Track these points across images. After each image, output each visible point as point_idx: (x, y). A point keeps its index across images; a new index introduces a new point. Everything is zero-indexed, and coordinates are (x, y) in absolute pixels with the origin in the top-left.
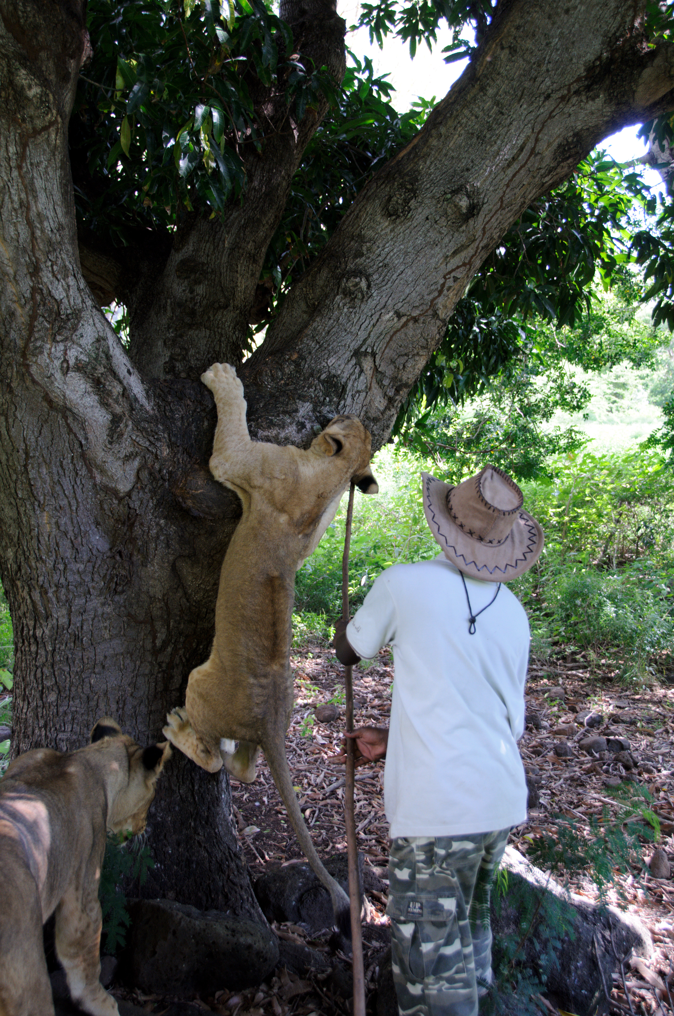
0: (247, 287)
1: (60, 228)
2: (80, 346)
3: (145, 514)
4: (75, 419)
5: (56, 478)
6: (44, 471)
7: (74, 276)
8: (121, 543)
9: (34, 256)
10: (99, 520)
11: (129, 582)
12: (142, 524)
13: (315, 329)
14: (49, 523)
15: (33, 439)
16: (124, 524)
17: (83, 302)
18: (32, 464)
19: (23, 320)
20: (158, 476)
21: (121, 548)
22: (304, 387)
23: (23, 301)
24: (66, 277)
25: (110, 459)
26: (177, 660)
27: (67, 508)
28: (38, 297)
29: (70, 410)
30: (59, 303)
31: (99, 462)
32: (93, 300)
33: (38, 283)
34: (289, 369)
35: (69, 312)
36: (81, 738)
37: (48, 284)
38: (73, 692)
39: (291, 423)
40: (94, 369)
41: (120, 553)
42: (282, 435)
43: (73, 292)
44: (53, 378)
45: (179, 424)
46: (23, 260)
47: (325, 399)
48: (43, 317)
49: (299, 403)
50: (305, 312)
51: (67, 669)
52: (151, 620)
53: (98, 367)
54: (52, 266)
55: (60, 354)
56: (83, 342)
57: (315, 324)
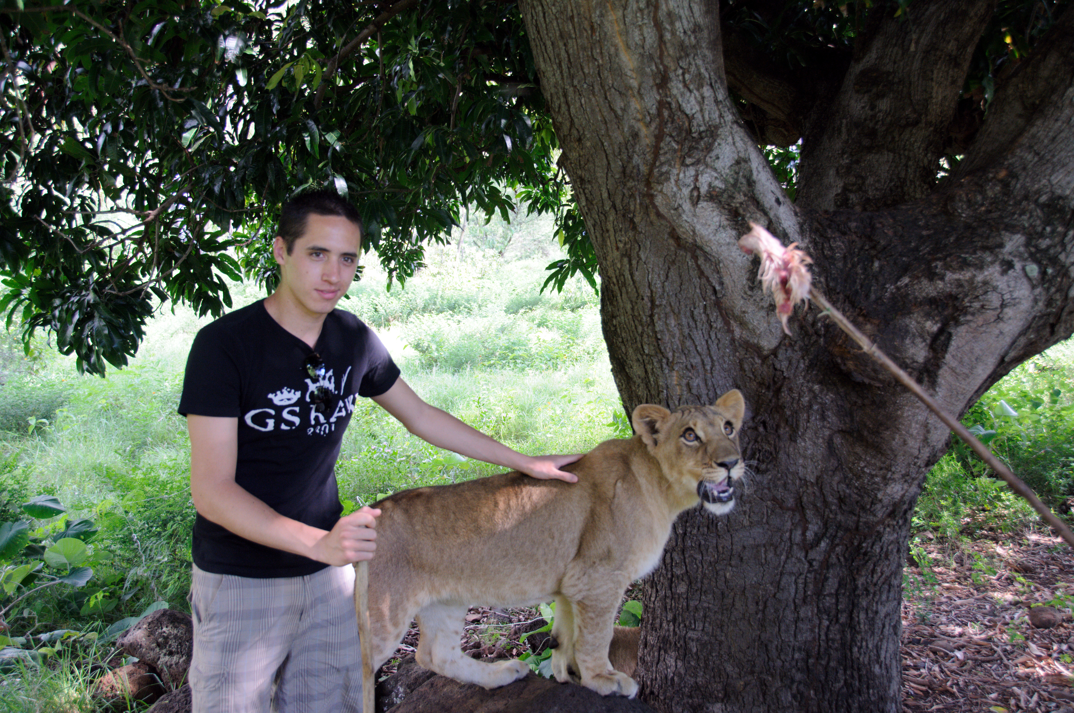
0: (944, 98)
1: (697, 29)
2: (715, 170)
3: (795, 376)
4: (707, 259)
5: (686, 331)
6: (673, 322)
7: (711, 85)
8: (766, 411)
9: (662, 63)
10: (739, 383)
11: (776, 459)
12: (790, 390)
13: (1034, 136)
14: (679, 385)
15: (659, 285)
16: (768, 388)
17: (721, 116)
18: (659, 314)
19: (648, 141)
20: (811, 331)
21: (766, 417)
22: (1014, 214)
23: (648, 118)
24: (700, 87)
25: (751, 308)
26: (833, 559)
27: (700, 367)
28: (666, 113)
29: (701, 249)
30: (690, 119)
31: (737, 312)
32: (733, 114)
33: (666, 96)
34: (993, 191)
35: (702, 129)
36: (713, 640)
37: (678, 95)
38: (706, 586)
39: (992, 263)
40: (732, 197)
41: (764, 423)
42: (980, 278)
43: (709, 105)
44: (680, 210)
45: (840, 265)
46: (648, 70)
47: (1044, 229)
48: (671, 136)
49: (1006, 236)
50: (1020, 116)
51: (699, 557)
52: (800, 507)
53: (737, 195)
54: (683, 74)
55: (689, 181)
56: (719, 164)
57: (1034, 130)
